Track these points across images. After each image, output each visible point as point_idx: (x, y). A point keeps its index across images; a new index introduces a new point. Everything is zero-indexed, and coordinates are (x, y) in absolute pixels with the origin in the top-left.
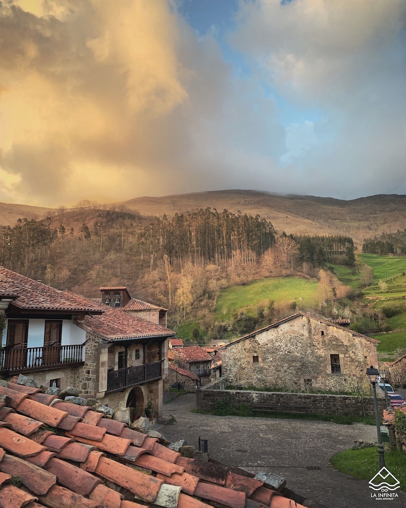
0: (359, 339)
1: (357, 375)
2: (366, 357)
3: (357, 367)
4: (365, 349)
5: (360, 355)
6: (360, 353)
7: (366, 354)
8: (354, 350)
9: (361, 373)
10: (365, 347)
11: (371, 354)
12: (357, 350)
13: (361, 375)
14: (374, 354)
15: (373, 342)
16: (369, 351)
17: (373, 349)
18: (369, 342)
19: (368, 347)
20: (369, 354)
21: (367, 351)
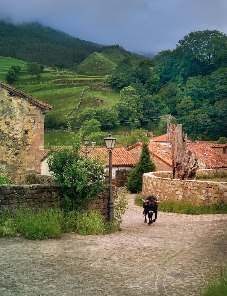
0: (19, 101)
1: (9, 162)
2: (26, 132)
3: (10, 147)
4: (27, 119)
5: (17, 127)
6: (18, 125)
7: (27, 127)
8: (8, 120)
9: (15, 159)
10: (28, 115)
11: (34, 127)
12: (14, 119)
13: (15, 162)
14: (39, 127)
15: (41, 106)
16: (33, 121)
17: (40, 118)
18: (35, 107)
19: (32, 115)
20: (32, 128)
21: (30, 122)
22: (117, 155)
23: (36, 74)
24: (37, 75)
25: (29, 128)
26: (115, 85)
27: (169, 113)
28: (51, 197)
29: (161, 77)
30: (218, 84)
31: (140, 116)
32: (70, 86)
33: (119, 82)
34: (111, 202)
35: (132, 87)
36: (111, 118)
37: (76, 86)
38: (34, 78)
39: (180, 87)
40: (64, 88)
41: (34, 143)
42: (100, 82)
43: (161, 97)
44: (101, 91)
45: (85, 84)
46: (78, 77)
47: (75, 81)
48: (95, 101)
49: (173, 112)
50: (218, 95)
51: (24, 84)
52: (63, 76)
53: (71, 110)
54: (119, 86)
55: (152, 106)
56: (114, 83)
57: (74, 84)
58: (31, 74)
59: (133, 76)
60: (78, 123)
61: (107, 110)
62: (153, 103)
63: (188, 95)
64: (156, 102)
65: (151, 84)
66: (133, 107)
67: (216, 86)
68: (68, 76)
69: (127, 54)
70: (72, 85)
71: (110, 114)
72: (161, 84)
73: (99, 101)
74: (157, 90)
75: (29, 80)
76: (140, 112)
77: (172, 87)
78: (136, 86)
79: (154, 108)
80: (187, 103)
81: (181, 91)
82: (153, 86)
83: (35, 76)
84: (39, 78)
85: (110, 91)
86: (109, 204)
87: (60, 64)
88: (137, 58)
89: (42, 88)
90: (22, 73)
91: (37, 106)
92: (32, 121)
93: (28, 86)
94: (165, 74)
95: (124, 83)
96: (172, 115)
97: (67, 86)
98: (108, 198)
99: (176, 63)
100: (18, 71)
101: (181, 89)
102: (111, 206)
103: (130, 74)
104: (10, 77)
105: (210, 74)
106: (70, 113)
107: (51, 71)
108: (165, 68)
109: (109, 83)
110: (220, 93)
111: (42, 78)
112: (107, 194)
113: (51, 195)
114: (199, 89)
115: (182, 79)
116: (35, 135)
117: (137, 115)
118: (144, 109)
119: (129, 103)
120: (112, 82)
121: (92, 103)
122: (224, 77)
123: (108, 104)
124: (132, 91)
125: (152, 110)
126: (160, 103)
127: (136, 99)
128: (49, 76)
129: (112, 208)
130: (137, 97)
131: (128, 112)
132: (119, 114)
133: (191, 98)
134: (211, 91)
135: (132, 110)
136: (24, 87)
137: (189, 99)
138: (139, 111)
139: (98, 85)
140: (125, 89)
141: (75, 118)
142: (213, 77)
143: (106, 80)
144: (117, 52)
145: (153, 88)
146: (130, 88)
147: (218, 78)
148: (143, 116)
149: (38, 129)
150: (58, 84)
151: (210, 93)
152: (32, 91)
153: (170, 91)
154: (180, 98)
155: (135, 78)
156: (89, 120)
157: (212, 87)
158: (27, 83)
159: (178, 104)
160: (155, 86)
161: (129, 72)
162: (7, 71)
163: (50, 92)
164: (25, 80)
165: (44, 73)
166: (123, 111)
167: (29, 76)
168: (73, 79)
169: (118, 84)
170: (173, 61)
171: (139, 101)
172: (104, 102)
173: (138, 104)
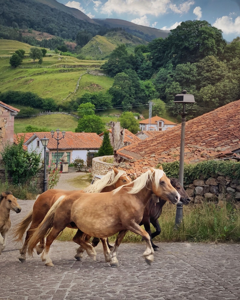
2: (0, 129)
4: (1, 119)
10: (1, 117)
11: (7, 125)
14: (10, 125)
15: (11, 110)
16: (6, 121)
17: (10, 119)
18: (7, 110)
19: (5, 116)
20: (5, 125)
21: (3, 121)
22: (90, 140)
23: (39, 58)
24: (39, 60)
25: (2, 126)
26: (111, 70)
27: (158, 98)
28: (4, 176)
29: (153, 64)
30: (205, 71)
31: (132, 100)
32: (69, 71)
33: (114, 68)
34: (46, 179)
35: (125, 73)
36: (105, 102)
37: (75, 71)
38: (36, 62)
39: (170, 73)
40: (64, 72)
41: (6, 137)
42: (97, 67)
43: (152, 83)
44: (98, 76)
45: (83, 69)
46: (78, 62)
47: (75, 66)
48: (92, 85)
49: (163, 97)
50: (204, 82)
51: (27, 68)
52: (64, 61)
53: (70, 93)
54: (114, 72)
55: (143, 90)
56: (110, 68)
57: (73, 68)
58: (33, 58)
59: (127, 62)
60: (75, 106)
61: (101, 95)
62: (144, 88)
63: (177, 81)
64: (147, 87)
65: (144, 70)
66: (125, 92)
67: (202, 73)
68: (68, 60)
69: (129, 37)
70: (71, 70)
71: (104, 98)
72: (153, 70)
73: (96, 85)
74: (149, 75)
75: (32, 63)
76: (132, 96)
77: (162, 74)
78: (129, 72)
79: (145, 93)
80: (175, 88)
81: (170, 77)
82: (145, 72)
83: (37, 60)
84: (40, 62)
85: (106, 76)
86: (44, 181)
87: (63, 48)
88: (139, 41)
89: (43, 72)
90: (26, 56)
91: (8, 110)
92: (4, 121)
93: (31, 70)
94: (157, 61)
95: (119, 69)
96: (161, 99)
97: (66, 71)
98: (43, 177)
99: (167, 50)
100: (21, 55)
101: (170, 76)
102: (46, 182)
103: (125, 60)
104: (14, 61)
105: (198, 61)
106: (68, 96)
107: (53, 55)
108: (157, 55)
109: (105, 68)
110: (206, 80)
111: (44, 62)
112: (43, 174)
113: (4, 175)
114: (187, 76)
115: (172, 66)
116: (7, 131)
117: (129, 99)
118: (136, 93)
119: (122, 88)
120: (108, 68)
121: (88, 87)
122: (210, 64)
123: (103, 88)
124: (125, 77)
125: (143, 95)
126: (151, 88)
127: (128, 84)
128: (50, 60)
129: (46, 183)
130: (130, 83)
131: (121, 96)
132: (112, 98)
133: (179, 83)
134: (198, 78)
135: (124, 94)
136: (27, 71)
137: (177, 85)
138: (130, 96)
139: (96, 70)
140: (118, 75)
141: (72, 101)
142: (200, 64)
143: (102, 66)
144: (119, 35)
145: (145, 74)
146: (123, 74)
147: (205, 66)
148: (134, 100)
149: (9, 126)
150: (58, 69)
151: (197, 79)
152: (35, 74)
153: (160, 77)
154: (168, 84)
155: (129, 64)
156: (84, 103)
157: (199, 74)
158: (29, 67)
159: (167, 89)
160: (147, 72)
161: (124, 58)
162: (12, 54)
163: (51, 76)
164: (28, 64)
165: (46, 57)
166: (116, 95)
167: (32, 60)
168: (73, 64)
169: (114, 69)
170: (165, 49)
171: (131, 86)
172: (100, 86)
173: (130, 89)
